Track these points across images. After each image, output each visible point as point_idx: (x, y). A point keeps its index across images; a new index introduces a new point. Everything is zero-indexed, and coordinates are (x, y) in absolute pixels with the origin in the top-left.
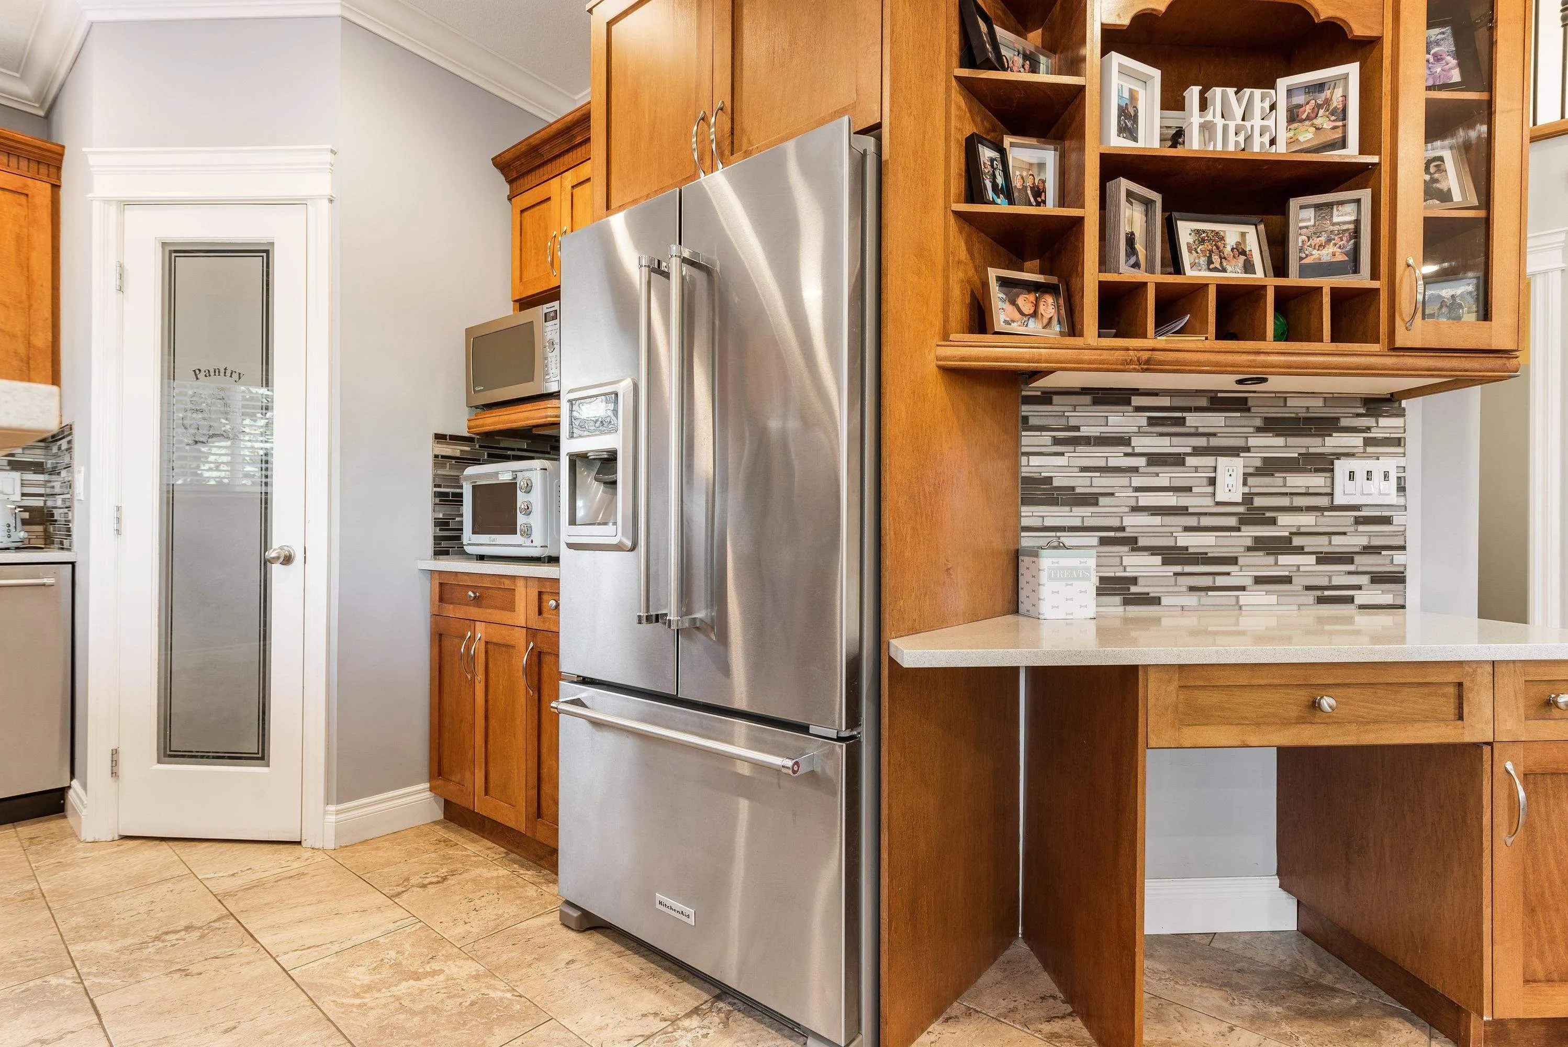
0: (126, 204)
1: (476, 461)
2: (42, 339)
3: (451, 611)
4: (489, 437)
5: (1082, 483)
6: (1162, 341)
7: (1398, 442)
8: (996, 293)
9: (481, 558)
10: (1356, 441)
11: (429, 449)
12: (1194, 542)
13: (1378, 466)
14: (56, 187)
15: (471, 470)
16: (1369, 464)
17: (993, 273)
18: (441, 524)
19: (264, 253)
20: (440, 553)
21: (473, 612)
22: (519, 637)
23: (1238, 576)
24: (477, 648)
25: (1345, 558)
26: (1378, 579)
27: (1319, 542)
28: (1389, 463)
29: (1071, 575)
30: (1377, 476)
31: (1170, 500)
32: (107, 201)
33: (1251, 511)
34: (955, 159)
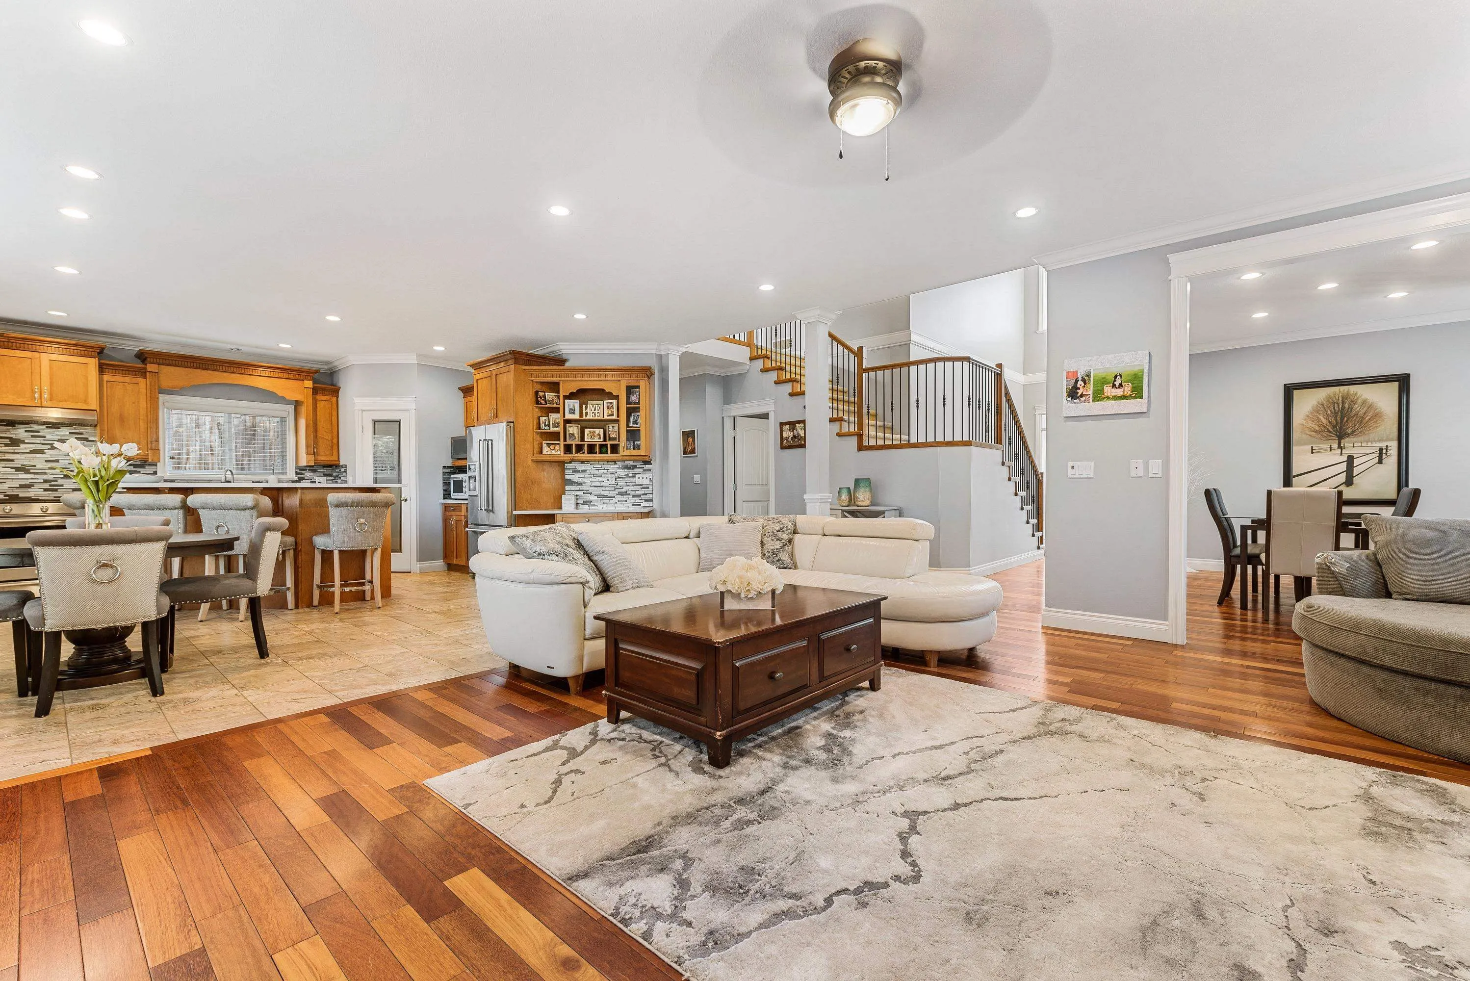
0: (363, 411)
1: (455, 473)
2: (335, 441)
3: (447, 513)
4: (458, 467)
5: (579, 481)
6: (577, 455)
7: (650, 470)
8: (545, 446)
9: (456, 499)
10: (641, 470)
11: (441, 470)
12: (606, 493)
13: (645, 476)
14: (338, 397)
15: (452, 476)
16: (643, 475)
17: (544, 442)
18: (444, 490)
19: (398, 422)
20: (445, 498)
21: (453, 513)
22: (463, 518)
23: (615, 500)
24: (454, 522)
25: (639, 496)
26: (646, 500)
27: (634, 493)
28: (649, 475)
29: (569, 500)
30: (645, 478)
31: (599, 484)
32: (359, 410)
33: (616, 486)
34: (535, 421)
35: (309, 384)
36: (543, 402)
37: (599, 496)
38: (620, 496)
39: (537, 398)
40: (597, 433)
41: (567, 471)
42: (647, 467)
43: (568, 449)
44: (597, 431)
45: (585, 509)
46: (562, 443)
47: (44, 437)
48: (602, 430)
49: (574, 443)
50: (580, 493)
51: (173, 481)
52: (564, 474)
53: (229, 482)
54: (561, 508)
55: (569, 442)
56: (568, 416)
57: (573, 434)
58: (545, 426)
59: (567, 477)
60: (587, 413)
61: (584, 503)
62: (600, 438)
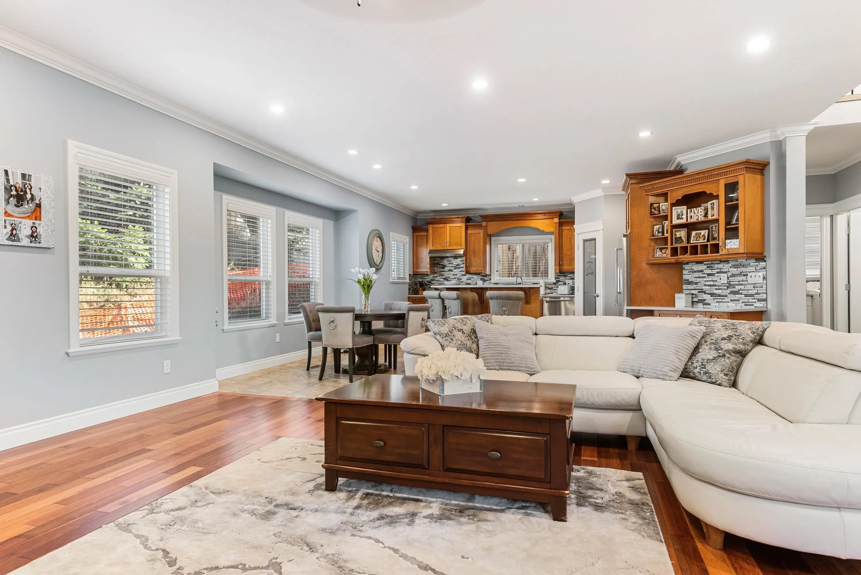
0: (578, 234)
2: (573, 256)
5: (694, 280)
6: (685, 257)
7: (764, 268)
10: (753, 269)
12: (717, 292)
16: (757, 274)
17: (656, 247)
19: (595, 240)
23: (727, 299)
25: (752, 295)
26: (759, 300)
27: (745, 292)
28: (762, 273)
29: (683, 299)
30: (758, 277)
31: (712, 283)
32: (576, 234)
33: (729, 285)
34: (650, 230)
35: (556, 220)
36: (656, 212)
37: (712, 295)
38: (732, 295)
39: (651, 209)
40: (702, 234)
41: (684, 272)
42: (762, 264)
43: (674, 252)
44: (703, 232)
45: (700, 307)
46: (669, 246)
47: (453, 263)
48: (707, 231)
49: (678, 245)
50: (696, 292)
51: (497, 284)
52: (682, 274)
53: (520, 284)
54: (674, 305)
55: (675, 245)
56: (675, 221)
57: (680, 238)
58: (659, 232)
59: (685, 277)
60: (691, 217)
61: (700, 301)
62: (704, 239)
